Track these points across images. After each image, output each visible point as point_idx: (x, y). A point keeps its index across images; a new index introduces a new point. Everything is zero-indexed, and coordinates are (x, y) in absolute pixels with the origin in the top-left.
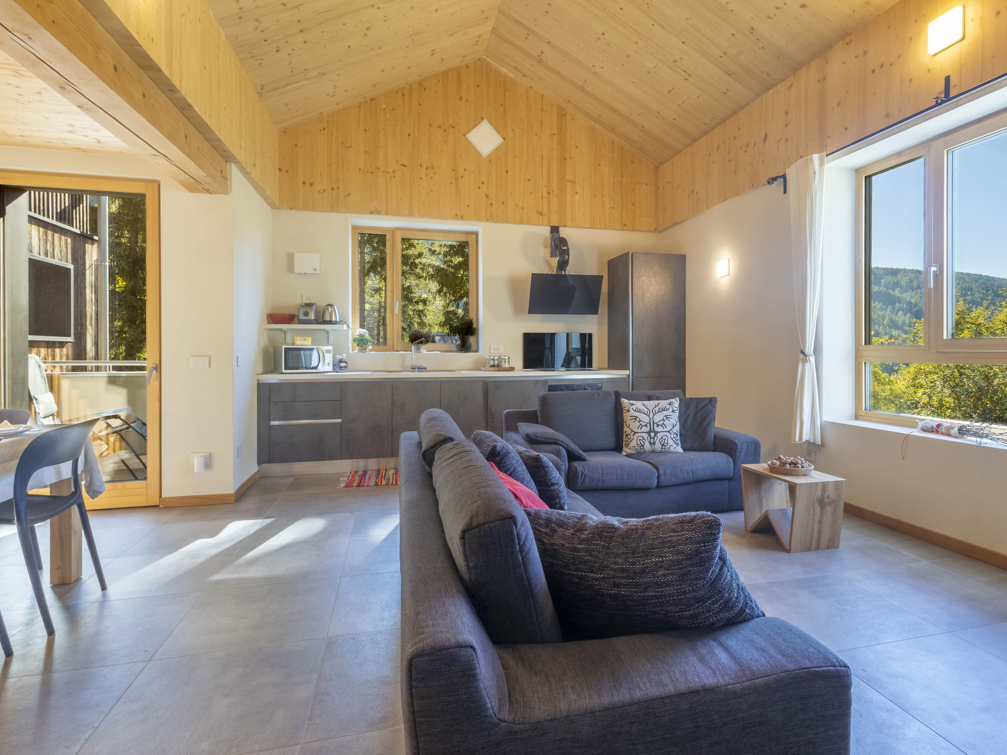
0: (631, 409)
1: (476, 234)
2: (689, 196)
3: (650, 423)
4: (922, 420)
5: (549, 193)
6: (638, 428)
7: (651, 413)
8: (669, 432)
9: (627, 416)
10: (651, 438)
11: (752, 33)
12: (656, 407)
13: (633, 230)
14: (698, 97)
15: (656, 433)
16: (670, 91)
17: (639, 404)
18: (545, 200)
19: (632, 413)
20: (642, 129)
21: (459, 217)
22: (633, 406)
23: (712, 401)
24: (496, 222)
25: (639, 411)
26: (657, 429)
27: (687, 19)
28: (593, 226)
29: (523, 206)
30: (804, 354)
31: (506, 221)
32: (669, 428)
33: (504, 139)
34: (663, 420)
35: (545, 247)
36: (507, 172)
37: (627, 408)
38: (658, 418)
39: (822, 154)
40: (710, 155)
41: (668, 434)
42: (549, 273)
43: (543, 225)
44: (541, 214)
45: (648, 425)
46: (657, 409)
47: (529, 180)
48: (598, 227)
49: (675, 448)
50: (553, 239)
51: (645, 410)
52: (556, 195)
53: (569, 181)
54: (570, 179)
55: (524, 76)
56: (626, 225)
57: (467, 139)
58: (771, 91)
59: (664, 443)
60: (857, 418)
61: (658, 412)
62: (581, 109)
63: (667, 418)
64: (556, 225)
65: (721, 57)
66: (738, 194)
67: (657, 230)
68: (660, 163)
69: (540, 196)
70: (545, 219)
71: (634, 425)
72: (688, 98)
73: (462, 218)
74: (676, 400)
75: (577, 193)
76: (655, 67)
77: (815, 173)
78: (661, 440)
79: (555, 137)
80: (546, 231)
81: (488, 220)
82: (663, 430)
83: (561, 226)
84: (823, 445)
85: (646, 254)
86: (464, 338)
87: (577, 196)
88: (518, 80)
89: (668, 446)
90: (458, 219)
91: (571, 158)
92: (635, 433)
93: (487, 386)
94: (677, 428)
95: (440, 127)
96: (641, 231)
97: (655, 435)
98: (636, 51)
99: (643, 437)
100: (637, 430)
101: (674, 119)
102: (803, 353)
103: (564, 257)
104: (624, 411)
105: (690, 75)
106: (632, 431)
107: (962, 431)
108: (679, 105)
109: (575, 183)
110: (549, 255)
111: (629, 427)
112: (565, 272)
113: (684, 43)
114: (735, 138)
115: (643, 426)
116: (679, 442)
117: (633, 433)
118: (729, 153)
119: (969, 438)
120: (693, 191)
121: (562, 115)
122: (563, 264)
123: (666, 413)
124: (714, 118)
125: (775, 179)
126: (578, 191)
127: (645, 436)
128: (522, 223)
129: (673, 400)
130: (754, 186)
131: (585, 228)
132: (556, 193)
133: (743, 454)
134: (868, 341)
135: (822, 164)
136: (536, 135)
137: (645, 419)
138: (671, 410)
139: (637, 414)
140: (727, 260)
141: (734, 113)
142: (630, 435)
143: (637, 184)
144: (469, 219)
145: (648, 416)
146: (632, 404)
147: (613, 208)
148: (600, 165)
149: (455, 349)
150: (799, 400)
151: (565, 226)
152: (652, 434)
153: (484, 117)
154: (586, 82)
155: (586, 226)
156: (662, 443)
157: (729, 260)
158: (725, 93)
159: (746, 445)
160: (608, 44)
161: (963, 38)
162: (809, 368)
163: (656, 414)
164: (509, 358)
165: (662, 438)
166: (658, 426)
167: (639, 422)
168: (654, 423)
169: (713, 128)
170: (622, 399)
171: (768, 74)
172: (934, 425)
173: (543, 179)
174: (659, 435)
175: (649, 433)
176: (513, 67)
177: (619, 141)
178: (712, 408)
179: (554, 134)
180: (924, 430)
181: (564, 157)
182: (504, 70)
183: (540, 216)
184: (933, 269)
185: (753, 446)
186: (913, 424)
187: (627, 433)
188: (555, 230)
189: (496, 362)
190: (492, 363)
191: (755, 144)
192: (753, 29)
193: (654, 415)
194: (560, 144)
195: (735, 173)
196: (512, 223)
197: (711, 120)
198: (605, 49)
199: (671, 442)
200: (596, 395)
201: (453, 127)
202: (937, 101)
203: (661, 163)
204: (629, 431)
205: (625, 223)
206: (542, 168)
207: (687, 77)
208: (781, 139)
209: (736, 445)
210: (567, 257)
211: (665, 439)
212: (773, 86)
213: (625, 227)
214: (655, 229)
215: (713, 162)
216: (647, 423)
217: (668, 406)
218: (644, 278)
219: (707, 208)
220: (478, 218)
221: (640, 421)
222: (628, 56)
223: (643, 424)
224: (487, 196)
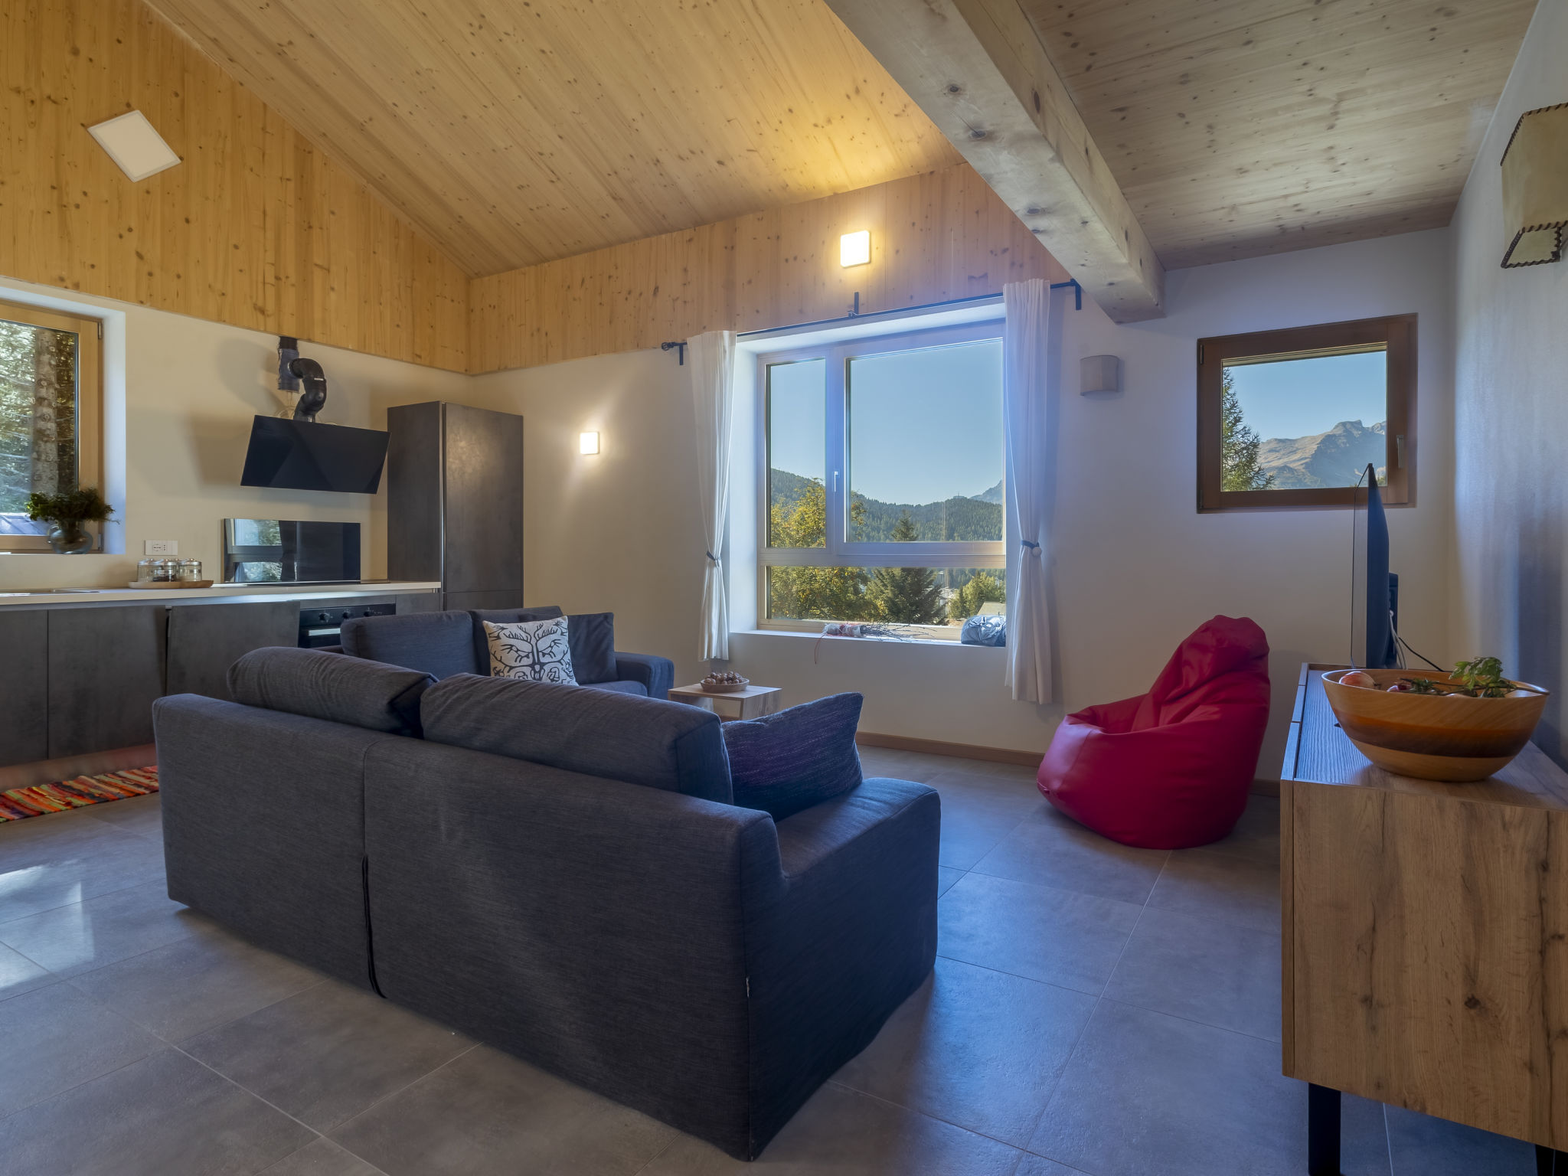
0: (501, 635)
1: (99, 322)
2: (532, 335)
3: (533, 652)
4: (828, 624)
5: (278, 278)
6: (516, 661)
7: (533, 638)
8: (559, 661)
9: (494, 646)
10: (535, 672)
11: (656, 165)
12: (538, 630)
13: (431, 366)
14: (563, 209)
15: (542, 665)
16: (522, 187)
17: (513, 628)
18: (271, 291)
19: (505, 640)
20: (459, 219)
21: (68, 283)
22: (504, 631)
23: (607, 617)
24: (159, 309)
25: (515, 637)
26: (543, 660)
27: (574, 113)
28: (362, 348)
29: (224, 292)
30: (712, 558)
31: (187, 311)
32: (559, 657)
33: (181, 158)
34: (550, 646)
35: (269, 369)
36: (187, 221)
37: (496, 634)
38: (543, 644)
39: (733, 332)
40: (569, 287)
41: (559, 665)
42: (279, 417)
43: (265, 331)
44: (263, 312)
45: (530, 655)
46: (540, 632)
47: (236, 247)
48: (373, 352)
49: (569, 682)
50: (284, 359)
51: (524, 635)
52: (293, 285)
53: (316, 265)
54: (319, 262)
55: (231, 60)
56: (420, 357)
57: (90, 134)
58: (663, 236)
59: (554, 677)
60: (758, 627)
61: (543, 637)
62: (346, 154)
63: (555, 643)
64: (293, 336)
65: (609, 175)
66: (615, 350)
67: (469, 372)
68: (476, 274)
69: (260, 279)
70: (271, 322)
71: (510, 658)
72: (548, 205)
73: (76, 286)
74: (564, 619)
75: (333, 289)
76: (506, 149)
77: (725, 351)
78: (550, 674)
79: (291, 185)
80: (271, 342)
81: (142, 302)
82: (550, 660)
83: (300, 339)
84: (730, 661)
85: (466, 408)
86: (73, 525)
87: (333, 295)
88: (213, 60)
89: (560, 681)
90: (66, 287)
91: (321, 228)
92: (511, 668)
93: (163, 617)
94: (568, 657)
95: (18, 91)
96: (444, 369)
97: (541, 668)
98: (481, 117)
99: (524, 673)
100: (513, 664)
101: (518, 224)
102: (710, 555)
103: (317, 394)
104: (489, 639)
105: (558, 179)
106: (507, 666)
107: (864, 631)
108: (531, 209)
109: (329, 271)
110: (276, 385)
111: (500, 661)
112: (314, 418)
113: (561, 137)
114: (610, 277)
115: (522, 657)
116: (572, 674)
117: (508, 668)
118: (601, 293)
119: (868, 637)
120: (539, 330)
121: (303, 150)
122: (310, 405)
123: (553, 637)
124: (579, 241)
125: (671, 345)
126: (336, 287)
127: (527, 670)
128: (220, 319)
129: (559, 619)
130: (639, 345)
131: (348, 349)
132: (293, 279)
133: (657, 679)
134: (769, 545)
135: (732, 343)
136: (252, 170)
137: (525, 647)
138: (559, 632)
139: (512, 641)
140: (597, 434)
141: (610, 245)
142: (503, 672)
143: (438, 296)
144: (94, 291)
145: (530, 643)
146: (503, 629)
147: (398, 326)
148: (374, 253)
149: (49, 547)
150: (707, 612)
151: (309, 340)
152: (537, 668)
153: (133, 105)
154: (371, 119)
155: (350, 347)
156: (551, 678)
157: (599, 433)
158: (603, 217)
159: (660, 667)
160: (434, 88)
161: (870, 262)
162: (717, 572)
163: (540, 638)
164: (200, 564)
165: (551, 671)
166: (544, 655)
167: (516, 652)
168: (538, 652)
169: (575, 254)
170: (486, 622)
171: (664, 216)
172: (838, 627)
173: (266, 251)
174: (547, 668)
175: (532, 666)
176: (210, 38)
177: (410, 224)
178: (609, 626)
179: (288, 180)
180: (830, 633)
181: (309, 223)
182: (183, 33)
183: (260, 317)
184: (836, 473)
185: (667, 668)
186: (819, 629)
187: (497, 669)
188: (288, 344)
189: (170, 572)
190: (160, 573)
191: (641, 294)
192: (658, 161)
193: (537, 641)
194: (300, 199)
195: (610, 322)
196: (197, 317)
197: (575, 243)
198: (425, 92)
199: (563, 675)
200: (445, 618)
201: (55, 102)
202: (850, 314)
203: (478, 275)
204: (500, 666)
205: (418, 353)
206: (265, 231)
207: (554, 179)
208: (678, 298)
209: (650, 669)
210: (322, 395)
211: (555, 672)
212: (666, 231)
213: (418, 360)
214: (466, 370)
215: (575, 299)
216: (529, 653)
217: (555, 628)
218: (463, 444)
219: (564, 358)
220: (115, 292)
221: (518, 650)
222: (465, 117)
223: (523, 654)
224: (140, 256)
